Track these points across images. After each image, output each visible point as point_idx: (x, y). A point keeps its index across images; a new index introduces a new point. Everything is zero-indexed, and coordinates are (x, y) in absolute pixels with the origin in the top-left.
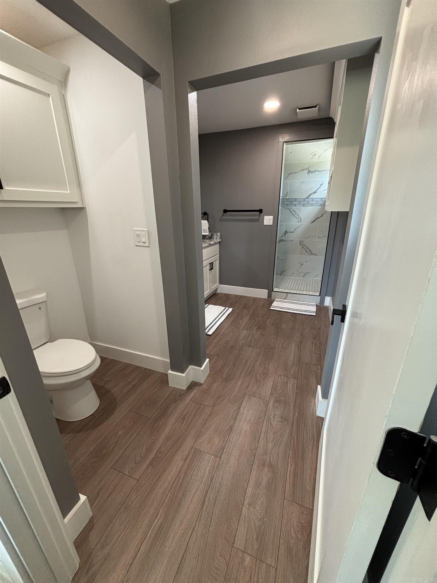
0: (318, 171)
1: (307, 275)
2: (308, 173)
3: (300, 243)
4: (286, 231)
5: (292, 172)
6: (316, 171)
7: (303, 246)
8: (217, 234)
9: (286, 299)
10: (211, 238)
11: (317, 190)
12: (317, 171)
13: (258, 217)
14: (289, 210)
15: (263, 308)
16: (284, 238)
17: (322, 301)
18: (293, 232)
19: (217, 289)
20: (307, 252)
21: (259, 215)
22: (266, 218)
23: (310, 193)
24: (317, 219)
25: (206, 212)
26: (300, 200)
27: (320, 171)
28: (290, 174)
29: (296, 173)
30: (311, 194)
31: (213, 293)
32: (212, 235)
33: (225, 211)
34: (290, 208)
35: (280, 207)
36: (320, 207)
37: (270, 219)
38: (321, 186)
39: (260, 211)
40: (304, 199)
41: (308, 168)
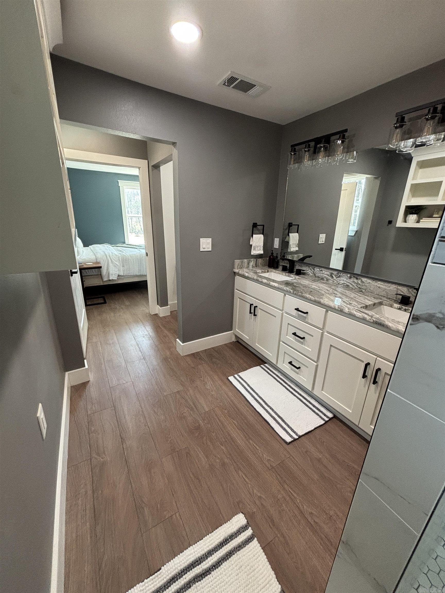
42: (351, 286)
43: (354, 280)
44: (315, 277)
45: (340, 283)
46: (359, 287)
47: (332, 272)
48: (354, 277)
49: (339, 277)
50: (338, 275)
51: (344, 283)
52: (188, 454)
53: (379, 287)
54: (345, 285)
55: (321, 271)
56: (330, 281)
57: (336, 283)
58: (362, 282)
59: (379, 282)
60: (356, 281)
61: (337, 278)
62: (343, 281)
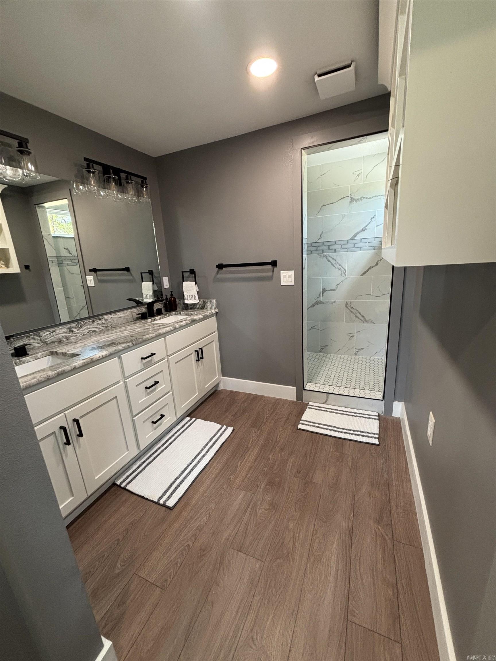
0: (366, 198)
1: (361, 352)
2: (351, 202)
3: (346, 305)
4: (324, 288)
5: (326, 204)
6: (362, 199)
7: (351, 310)
8: (211, 301)
9: (327, 403)
10: (203, 307)
11: (367, 226)
12: (364, 198)
13: (270, 274)
14: (327, 259)
15: (285, 426)
16: (321, 299)
17: (389, 409)
18: (334, 290)
19: (218, 385)
20: (358, 318)
21: (272, 269)
22: (283, 274)
23: (356, 232)
24: (370, 268)
25: (193, 270)
26: (342, 243)
27: (369, 198)
28: (323, 206)
29: (332, 204)
30: (358, 233)
31: (212, 391)
32: (205, 303)
33: (220, 266)
34: (328, 254)
35: (305, 256)
36: (373, 251)
37: (290, 276)
38: (373, 220)
39: (274, 264)
40: (348, 240)
41: (350, 194)
42: (97, 330)
43: (97, 322)
44: (47, 344)
45: (85, 334)
46: (105, 327)
47: (69, 326)
48: (96, 319)
49: (81, 327)
50: (78, 326)
51: (90, 331)
52: (298, 472)
53: (120, 317)
54: (91, 331)
55: (53, 332)
56: (72, 338)
57: (81, 336)
58: (106, 320)
59: (118, 313)
60: (100, 322)
61: (79, 329)
62: (87, 329)
